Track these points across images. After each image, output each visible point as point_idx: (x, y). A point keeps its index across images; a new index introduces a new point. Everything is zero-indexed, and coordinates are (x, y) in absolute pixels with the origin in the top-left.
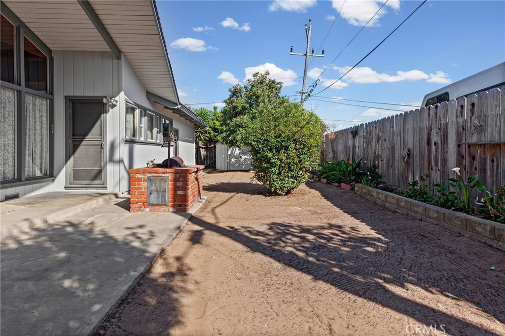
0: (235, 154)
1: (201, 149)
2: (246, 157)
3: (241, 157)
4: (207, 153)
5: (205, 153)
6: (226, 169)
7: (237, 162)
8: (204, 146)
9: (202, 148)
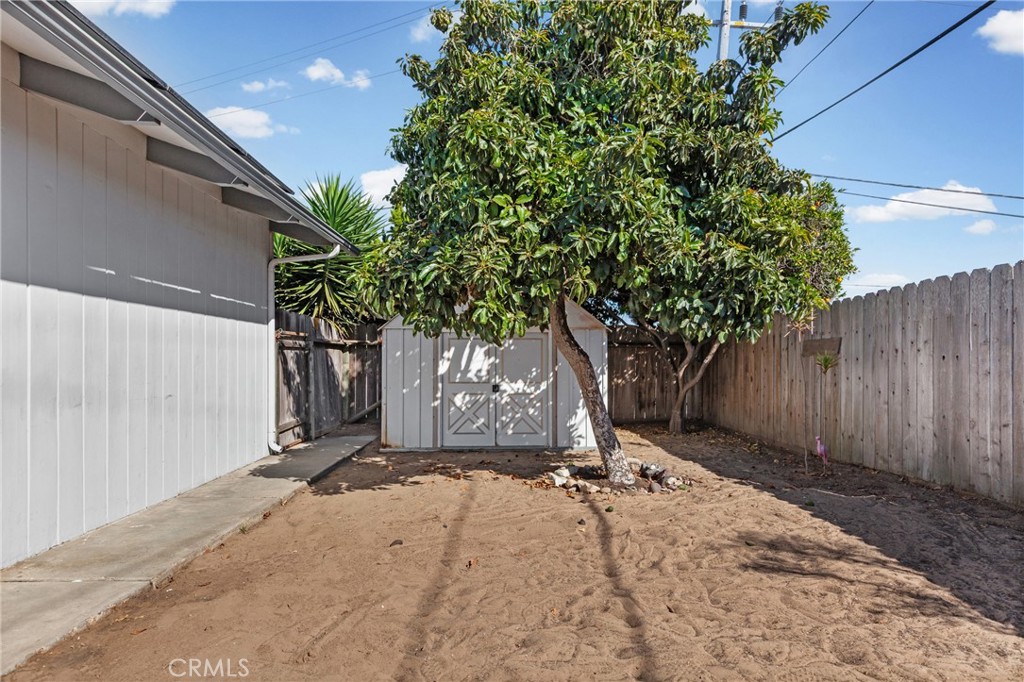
0: (471, 375)
1: (334, 354)
2: (520, 385)
3: (496, 388)
4: (363, 365)
5: (357, 365)
6: (428, 444)
7: (475, 408)
8: (349, 342)
9: (342, 348)
